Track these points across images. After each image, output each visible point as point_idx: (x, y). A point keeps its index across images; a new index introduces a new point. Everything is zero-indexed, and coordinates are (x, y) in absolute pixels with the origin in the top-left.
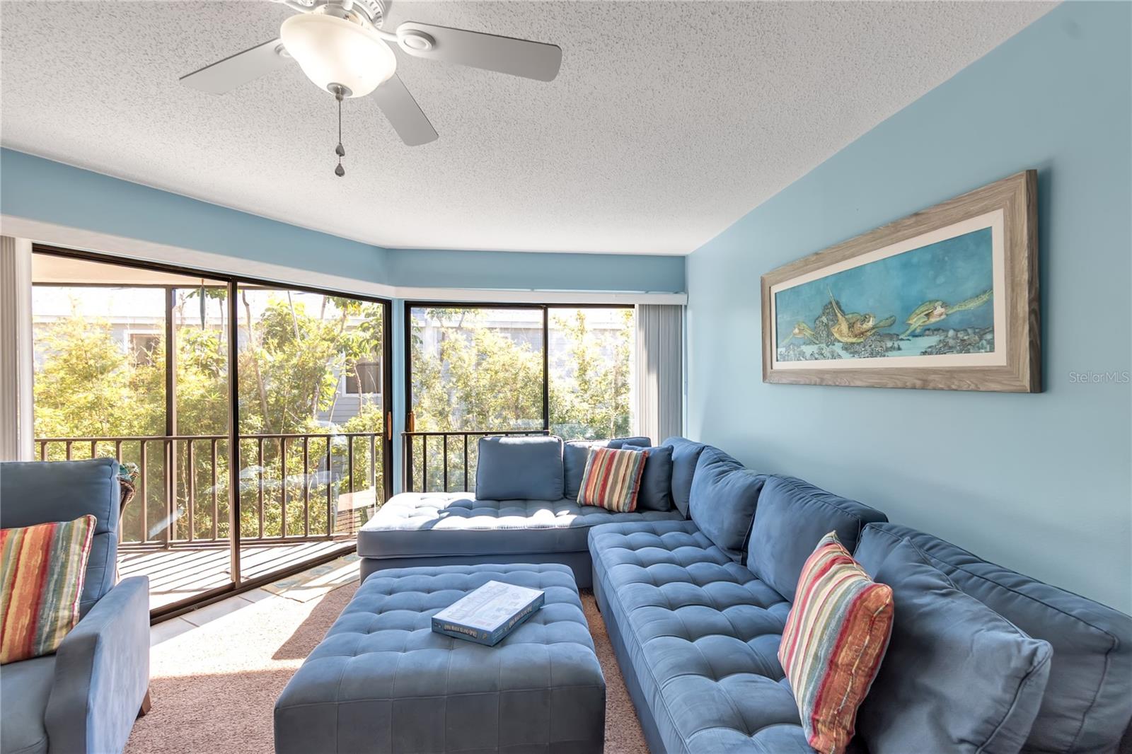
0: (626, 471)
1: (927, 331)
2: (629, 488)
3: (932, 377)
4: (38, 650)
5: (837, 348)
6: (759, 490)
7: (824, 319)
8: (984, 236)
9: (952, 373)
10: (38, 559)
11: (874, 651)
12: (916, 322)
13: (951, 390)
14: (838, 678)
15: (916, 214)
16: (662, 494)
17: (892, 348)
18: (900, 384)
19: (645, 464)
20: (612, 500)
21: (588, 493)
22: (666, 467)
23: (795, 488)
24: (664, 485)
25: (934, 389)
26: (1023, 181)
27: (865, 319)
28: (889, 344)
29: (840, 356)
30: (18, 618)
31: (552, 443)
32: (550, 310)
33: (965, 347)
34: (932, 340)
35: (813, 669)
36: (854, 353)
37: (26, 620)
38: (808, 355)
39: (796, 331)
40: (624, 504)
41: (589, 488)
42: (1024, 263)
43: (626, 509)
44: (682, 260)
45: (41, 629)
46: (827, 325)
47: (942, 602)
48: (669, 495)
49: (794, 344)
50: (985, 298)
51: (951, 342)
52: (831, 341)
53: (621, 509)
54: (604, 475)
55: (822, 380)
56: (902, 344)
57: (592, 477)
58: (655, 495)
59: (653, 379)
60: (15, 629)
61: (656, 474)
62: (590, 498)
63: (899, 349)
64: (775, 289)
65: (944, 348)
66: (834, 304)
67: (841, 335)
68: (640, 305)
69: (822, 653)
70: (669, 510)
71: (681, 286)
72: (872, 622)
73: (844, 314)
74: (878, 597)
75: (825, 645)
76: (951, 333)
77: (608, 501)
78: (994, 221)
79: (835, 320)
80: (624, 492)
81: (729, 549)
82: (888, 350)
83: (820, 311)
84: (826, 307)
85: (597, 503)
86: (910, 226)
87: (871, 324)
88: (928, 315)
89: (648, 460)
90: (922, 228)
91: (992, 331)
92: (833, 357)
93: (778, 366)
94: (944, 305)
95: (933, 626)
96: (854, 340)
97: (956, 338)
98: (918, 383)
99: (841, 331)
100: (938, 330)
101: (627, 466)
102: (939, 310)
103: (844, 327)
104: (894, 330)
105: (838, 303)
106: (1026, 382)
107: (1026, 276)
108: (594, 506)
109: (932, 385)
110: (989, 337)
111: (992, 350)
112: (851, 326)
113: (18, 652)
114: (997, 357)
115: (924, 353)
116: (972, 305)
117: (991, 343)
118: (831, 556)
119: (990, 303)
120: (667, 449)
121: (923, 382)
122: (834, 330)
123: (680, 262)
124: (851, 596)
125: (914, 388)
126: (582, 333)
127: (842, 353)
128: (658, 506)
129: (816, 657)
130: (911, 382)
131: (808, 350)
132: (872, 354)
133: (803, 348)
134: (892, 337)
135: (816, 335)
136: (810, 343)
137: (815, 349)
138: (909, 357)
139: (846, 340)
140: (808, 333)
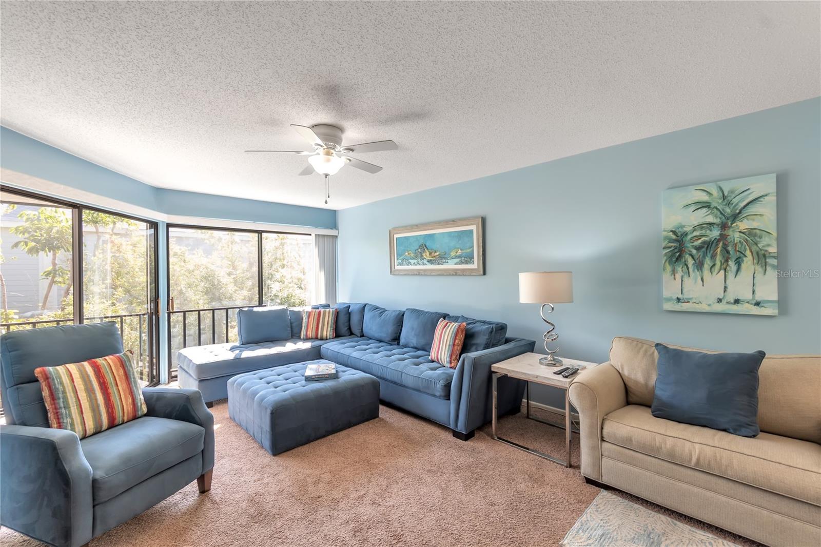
0: (328, 319)
1: (456, 257)
2: (331, 327)
3: (458, 271)
4: (139, 414)
5: (425, 261)
6: (403, 315)
7: (419, 250)
8: (471, 231)
9: (464, 270)
10: (122, 372)
11: (463, 339)
12: (453, 254)
13: (464, 275)
14: (456, 347)
15: (453, 221)
16: (346, 328)
17: (445, 262)
18: (448, 274)
19: (337, 314)
20: (323, 334)
21: (308, 333)
22: (347, 315)
23: (416, 312)
24: (347, 324)
25: (459, 275)
26: (481, 219)
27: (436, 252)
28: (444, 261)
29: (426, 265)
30: (126, 400)
31: (284, 309)
32: (264, 235)
33: (467, 263)
34: (458, 260)
35: (449, 348)
36: (432, 263)
37: (130, 401)
38: (412, 263)
39: (407, 254)
40: (330, 335)
41: (309, 330)
42: (481, 241)
43: (331, 337)
44: (335, 212)
45: (137, 403)
46: (420, 253)
47: (474, 325)
48: (350, 328)
49: (406, 259)
50: (472, 249)
51: (463, 261)
52: (422, 258)
53: (328, 338)
54: (316, 323)
55: (419, 273)
56: (448, 261)
57: (309, 323)
58: (343, 329)
59: (323, 273)
60: (127, 405)
61: (343, 319)
62: (310, 334)
63: (448, 262)
64: (396, 236)
65: (461, 263)
66: (424, 245)
67: (427, 256)
68: (316, 235)
69: (451, 343)
70: (350, 335)
71: (334, 226)
72: (462, 331)
73: (428, 249)
74: (463, 325)
75: (451, 341)
76: (463, 258)
77: (321, 336)
78: (473, 228)
79: (424, 251)
80: (329, 329)
81: (392, 340)
82: (444, 263)
83: (418, 247)
84: (420, 246)
85: (314, 336)
86: (451, 224)
87: (438, 253)
88: (456, 252)
89: (338, 313)
90: (455, 225)
91: (474, 258)
92: (423, 265)
93: (397, 267)
94: (461, 250)
95: (473, 330)
96: (432, 259)
97: (464, 260)
98: (454, 273)
99: (426, 255)
100: (459, 257)
101: (329, 317)
102: (460, 251)
103: (428, 254)
104: (445, 256)
105: (425, 245)
106: (482, 273)
107: (481, 244)
108: (312, 339)
109: (458, 274)
110: (473, 260)
111: (474, 264)
112: (430, 254)
113: (131, 416)
114: (475, 266)
115: (455, 264)
116: (469, 250)
117: (473, 262)
118: (446, 323)
119: (473, 250)
120: (347, 307)
121: (455, 273)
122: (424, 255)
123: (334, 213)
124: (456, 328)
125: (453, 275)
126: (232, 244)
127: (427, 263)
128: (345, 334)
129: (449, 345)
130: (452, 273)
131: (412, 261)
132: (438, 264)
133: (410, 261)
134: (445, 258)
135: (416, 257)
136: (414, 259)
137: (415, 261)
138: (451, 265)
139: (428, 258)
140: (412, 255)
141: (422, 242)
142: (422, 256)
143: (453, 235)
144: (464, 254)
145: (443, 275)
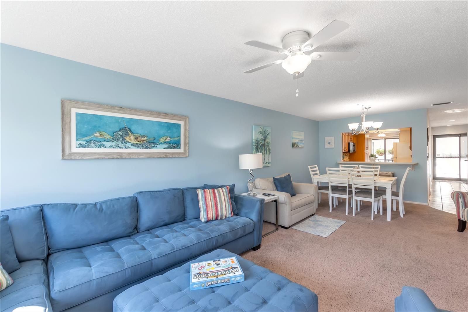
1: (165, 143)
5: (128, 145)
7: (120, 133)
8: (179, 125)
9: (173, 154)
12: (162, 140)
17: (154, 147)
18: (159, 157)
26: (187, 118)
27: (143, 137)
28: (153, 145)
29: (130, 148)
33: (174, 148)
34: (166, 145)
36: (138, 147)
38: (107, 146)
42: (188, 133)
46: (122, 136)
49: (94, 141)
50: (179, 138)
51: (171, 146)
52: (124, 141)
55: (121, 156)
56: (157, 145)
63: (156, 147)
65: (169, 148)
66: (127, 128)
73: (132, 133)
76: (171, 144)
78: (181, 123)
82: (152, 147)
83: (118, 130)
84: (121, 129)
87: (146, 138)
88: (165, 139)
90: (167, 118)
92: (126, 148)
94: (170, 137)
96: (138, 143)
98: (164, 156)
99: (130, 138)
102: (169, 138)
103: (132, 137)
105: (129, 129)
107: (188, 136)
109: (168, 156)
110: (179, 146)
111: (180, 149)
112: (136, 138)
115: (164, 148)
116: (176, 139)
119: (180, 139)
121: (166, 156)
122: (127, 138)
125: (164, 157)
130: (162, 156)
131: (108, 144)
132: (146, 148)
133: (104, 143)
134: (153, 143)
135: (114, 138)
136: (110, 141)
137: (113, 144)
138: (160, 149)
139: (133, 142)
140: (108, 137)
141: (124, 125)
142: (123, 139)
143: (163, 124)
144: (173, 141)
145: (153, 158)
